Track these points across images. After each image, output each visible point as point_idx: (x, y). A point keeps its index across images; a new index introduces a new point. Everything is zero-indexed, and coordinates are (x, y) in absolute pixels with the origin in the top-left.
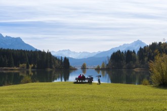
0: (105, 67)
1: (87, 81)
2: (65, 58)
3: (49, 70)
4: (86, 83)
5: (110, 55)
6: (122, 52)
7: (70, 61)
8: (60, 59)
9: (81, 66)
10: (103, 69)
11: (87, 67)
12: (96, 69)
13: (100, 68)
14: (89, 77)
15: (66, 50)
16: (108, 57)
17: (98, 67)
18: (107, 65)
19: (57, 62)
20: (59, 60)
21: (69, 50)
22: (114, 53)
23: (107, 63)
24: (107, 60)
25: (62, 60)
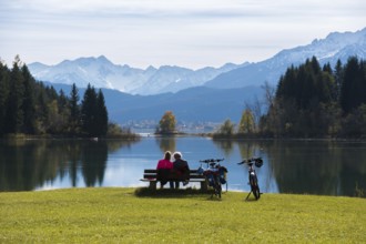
0: (257, 130)
1: (195, 185)
2: (90, 92)
3: (21, 139)
4: (191, 192)
5: (274, 81)
6: (327, 68)
7: (109, 104)
8: (68, 94)
9: (156, 122)
10: (245, 138)
11: (178, 129)
12: (217, 138)
13: (236, 131)
14: (206, 168)
15: (92, 59)
16: (267, 87)
17: (227, 128)
18: (263, 120)
19: (54, 107)
20: (62, 100)
21: (102, 58)
22: (290, 72)
23: (264, 110)
24: (262, 98)
25: (75, 98)
